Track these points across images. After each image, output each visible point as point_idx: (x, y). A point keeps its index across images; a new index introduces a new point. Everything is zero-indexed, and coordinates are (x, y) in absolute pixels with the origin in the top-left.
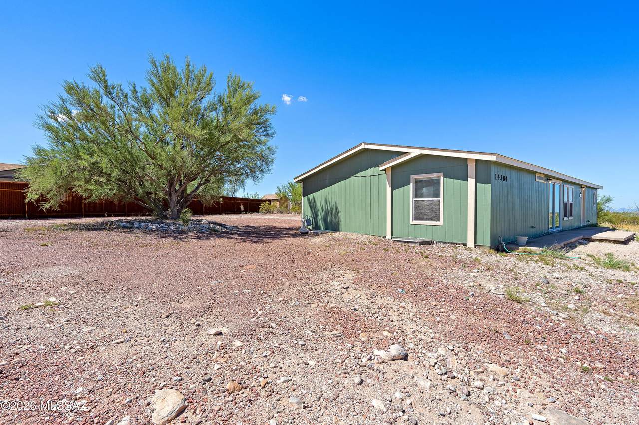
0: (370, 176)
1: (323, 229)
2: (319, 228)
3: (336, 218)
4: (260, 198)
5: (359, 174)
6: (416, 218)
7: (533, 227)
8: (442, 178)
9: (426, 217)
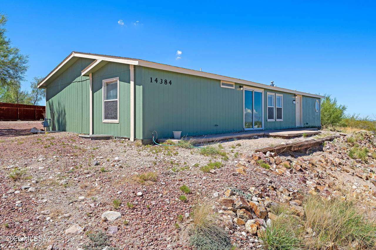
0: (82, 81)
1: (57, 130)
2: (55, 130)
3: (64, 119)
4: (25, 104)
5: (76, 80)
6: (106, 118)
7: (216, 125)
8: (118, 81)
9: (111, 116)
